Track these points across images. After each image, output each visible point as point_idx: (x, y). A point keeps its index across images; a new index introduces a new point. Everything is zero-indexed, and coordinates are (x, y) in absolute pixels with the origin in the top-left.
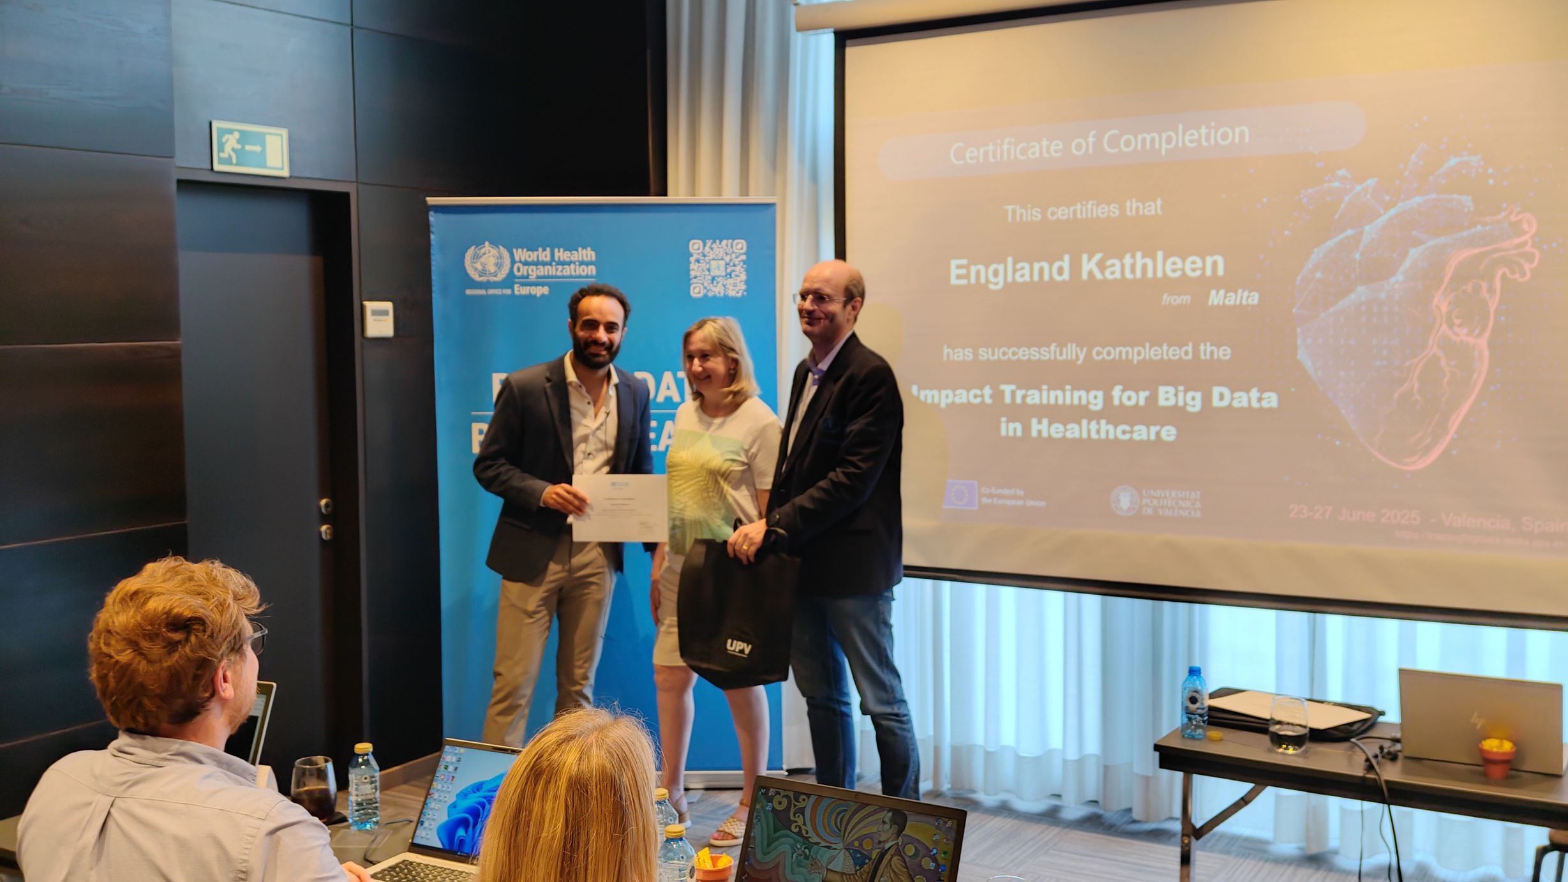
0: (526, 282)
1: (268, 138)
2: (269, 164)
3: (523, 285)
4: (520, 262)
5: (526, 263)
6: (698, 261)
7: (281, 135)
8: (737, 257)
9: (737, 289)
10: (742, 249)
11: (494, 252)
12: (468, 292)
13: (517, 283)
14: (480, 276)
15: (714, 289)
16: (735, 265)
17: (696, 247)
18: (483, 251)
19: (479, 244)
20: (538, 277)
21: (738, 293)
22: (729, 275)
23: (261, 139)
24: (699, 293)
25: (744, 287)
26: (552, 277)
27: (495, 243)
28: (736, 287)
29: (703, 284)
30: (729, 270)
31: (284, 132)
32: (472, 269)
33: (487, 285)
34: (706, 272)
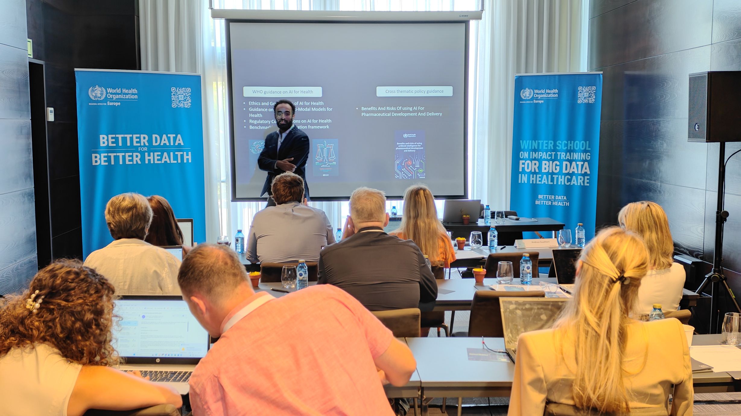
0: (112, 100)
2: (29, 52)
3: (111, 102)
4: (109, 93)
5: (111, 94)
6: (174, 95)
8: (188, 94)
10: (189, 91)
11: (100, 89)
12: (90, 104)
13: (109, 101)
14: (95, 98)
15: (180, 105)
16: (187, 97)
17: (173, 90)
18: (95, 89)
19: (94, 86)
20: (116, 99)
21: (188, 106)
22: (185, 100)
24: (175, 106)
25: (190, 105)
26: (122, 99)
27: (100, 86)
29: (176, 103)
30: (185, 99)
31: (31, 41)
32: (91, 95)
33: (97, 102)
34: (177, 99)
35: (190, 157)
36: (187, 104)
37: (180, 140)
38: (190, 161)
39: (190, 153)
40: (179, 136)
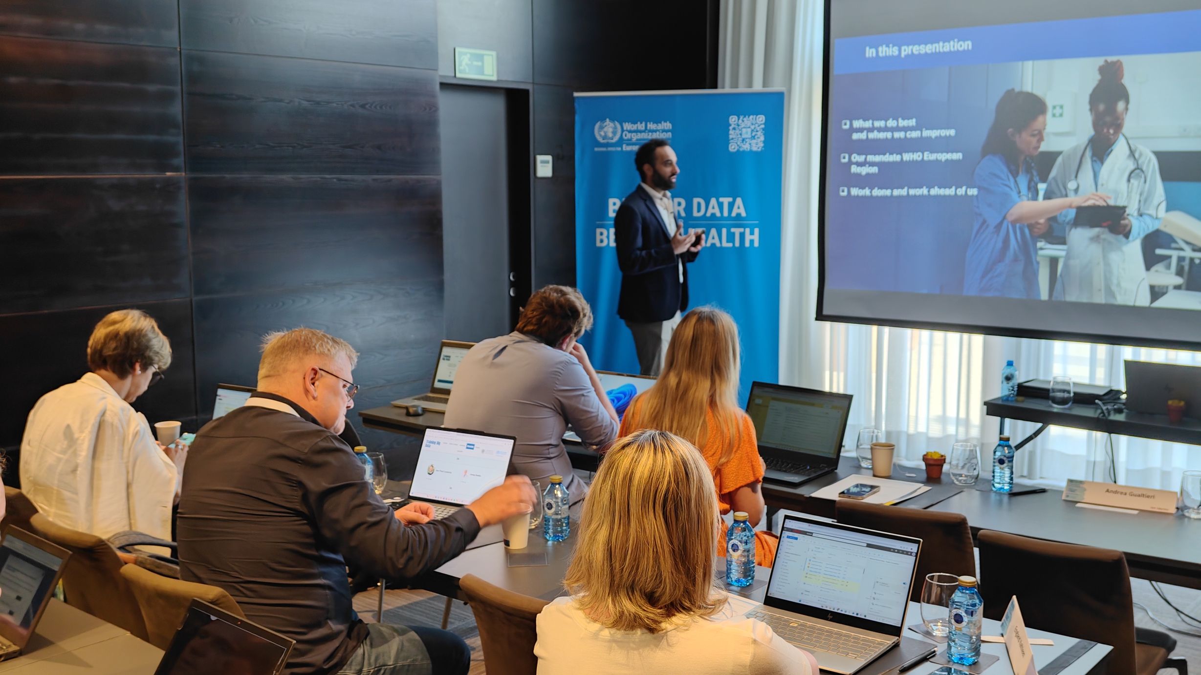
0: (630, 142)
1: (486, 58)
2: (486, 72)
3: (628, 145)
4: (627, 130)
5: (630, 132)
6: (734, 129)
7: (492, 55)
8: (759, 126)
9: (758, 146)
10: (762, 121)
11: (612, 125)
12: (596, 149)
13: (625, 143)
14: (603, 139)
15: (743, 146)
16: (757, 131)
17: (733, 120)
18: (605, 124)
21: (758, 148)
22: (753, 137)
23: (480, 58)
24: (734, 149)
25: (762, 145)
27: (612, 120)
28: (757, 145)
29: (736, 143)
30: (753, 134)
31: (494, 53)
32: (599, 136)
33: (607, 145)
34: (739, 136)
35: (756, 237)
36: (757, 144)
37: (740, 208)
38: (756, 244)
39: (757, 231)
40: (739, 201)
